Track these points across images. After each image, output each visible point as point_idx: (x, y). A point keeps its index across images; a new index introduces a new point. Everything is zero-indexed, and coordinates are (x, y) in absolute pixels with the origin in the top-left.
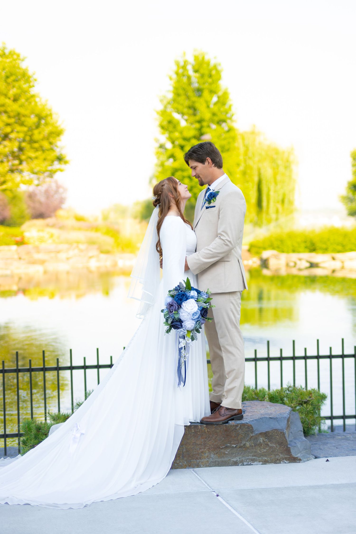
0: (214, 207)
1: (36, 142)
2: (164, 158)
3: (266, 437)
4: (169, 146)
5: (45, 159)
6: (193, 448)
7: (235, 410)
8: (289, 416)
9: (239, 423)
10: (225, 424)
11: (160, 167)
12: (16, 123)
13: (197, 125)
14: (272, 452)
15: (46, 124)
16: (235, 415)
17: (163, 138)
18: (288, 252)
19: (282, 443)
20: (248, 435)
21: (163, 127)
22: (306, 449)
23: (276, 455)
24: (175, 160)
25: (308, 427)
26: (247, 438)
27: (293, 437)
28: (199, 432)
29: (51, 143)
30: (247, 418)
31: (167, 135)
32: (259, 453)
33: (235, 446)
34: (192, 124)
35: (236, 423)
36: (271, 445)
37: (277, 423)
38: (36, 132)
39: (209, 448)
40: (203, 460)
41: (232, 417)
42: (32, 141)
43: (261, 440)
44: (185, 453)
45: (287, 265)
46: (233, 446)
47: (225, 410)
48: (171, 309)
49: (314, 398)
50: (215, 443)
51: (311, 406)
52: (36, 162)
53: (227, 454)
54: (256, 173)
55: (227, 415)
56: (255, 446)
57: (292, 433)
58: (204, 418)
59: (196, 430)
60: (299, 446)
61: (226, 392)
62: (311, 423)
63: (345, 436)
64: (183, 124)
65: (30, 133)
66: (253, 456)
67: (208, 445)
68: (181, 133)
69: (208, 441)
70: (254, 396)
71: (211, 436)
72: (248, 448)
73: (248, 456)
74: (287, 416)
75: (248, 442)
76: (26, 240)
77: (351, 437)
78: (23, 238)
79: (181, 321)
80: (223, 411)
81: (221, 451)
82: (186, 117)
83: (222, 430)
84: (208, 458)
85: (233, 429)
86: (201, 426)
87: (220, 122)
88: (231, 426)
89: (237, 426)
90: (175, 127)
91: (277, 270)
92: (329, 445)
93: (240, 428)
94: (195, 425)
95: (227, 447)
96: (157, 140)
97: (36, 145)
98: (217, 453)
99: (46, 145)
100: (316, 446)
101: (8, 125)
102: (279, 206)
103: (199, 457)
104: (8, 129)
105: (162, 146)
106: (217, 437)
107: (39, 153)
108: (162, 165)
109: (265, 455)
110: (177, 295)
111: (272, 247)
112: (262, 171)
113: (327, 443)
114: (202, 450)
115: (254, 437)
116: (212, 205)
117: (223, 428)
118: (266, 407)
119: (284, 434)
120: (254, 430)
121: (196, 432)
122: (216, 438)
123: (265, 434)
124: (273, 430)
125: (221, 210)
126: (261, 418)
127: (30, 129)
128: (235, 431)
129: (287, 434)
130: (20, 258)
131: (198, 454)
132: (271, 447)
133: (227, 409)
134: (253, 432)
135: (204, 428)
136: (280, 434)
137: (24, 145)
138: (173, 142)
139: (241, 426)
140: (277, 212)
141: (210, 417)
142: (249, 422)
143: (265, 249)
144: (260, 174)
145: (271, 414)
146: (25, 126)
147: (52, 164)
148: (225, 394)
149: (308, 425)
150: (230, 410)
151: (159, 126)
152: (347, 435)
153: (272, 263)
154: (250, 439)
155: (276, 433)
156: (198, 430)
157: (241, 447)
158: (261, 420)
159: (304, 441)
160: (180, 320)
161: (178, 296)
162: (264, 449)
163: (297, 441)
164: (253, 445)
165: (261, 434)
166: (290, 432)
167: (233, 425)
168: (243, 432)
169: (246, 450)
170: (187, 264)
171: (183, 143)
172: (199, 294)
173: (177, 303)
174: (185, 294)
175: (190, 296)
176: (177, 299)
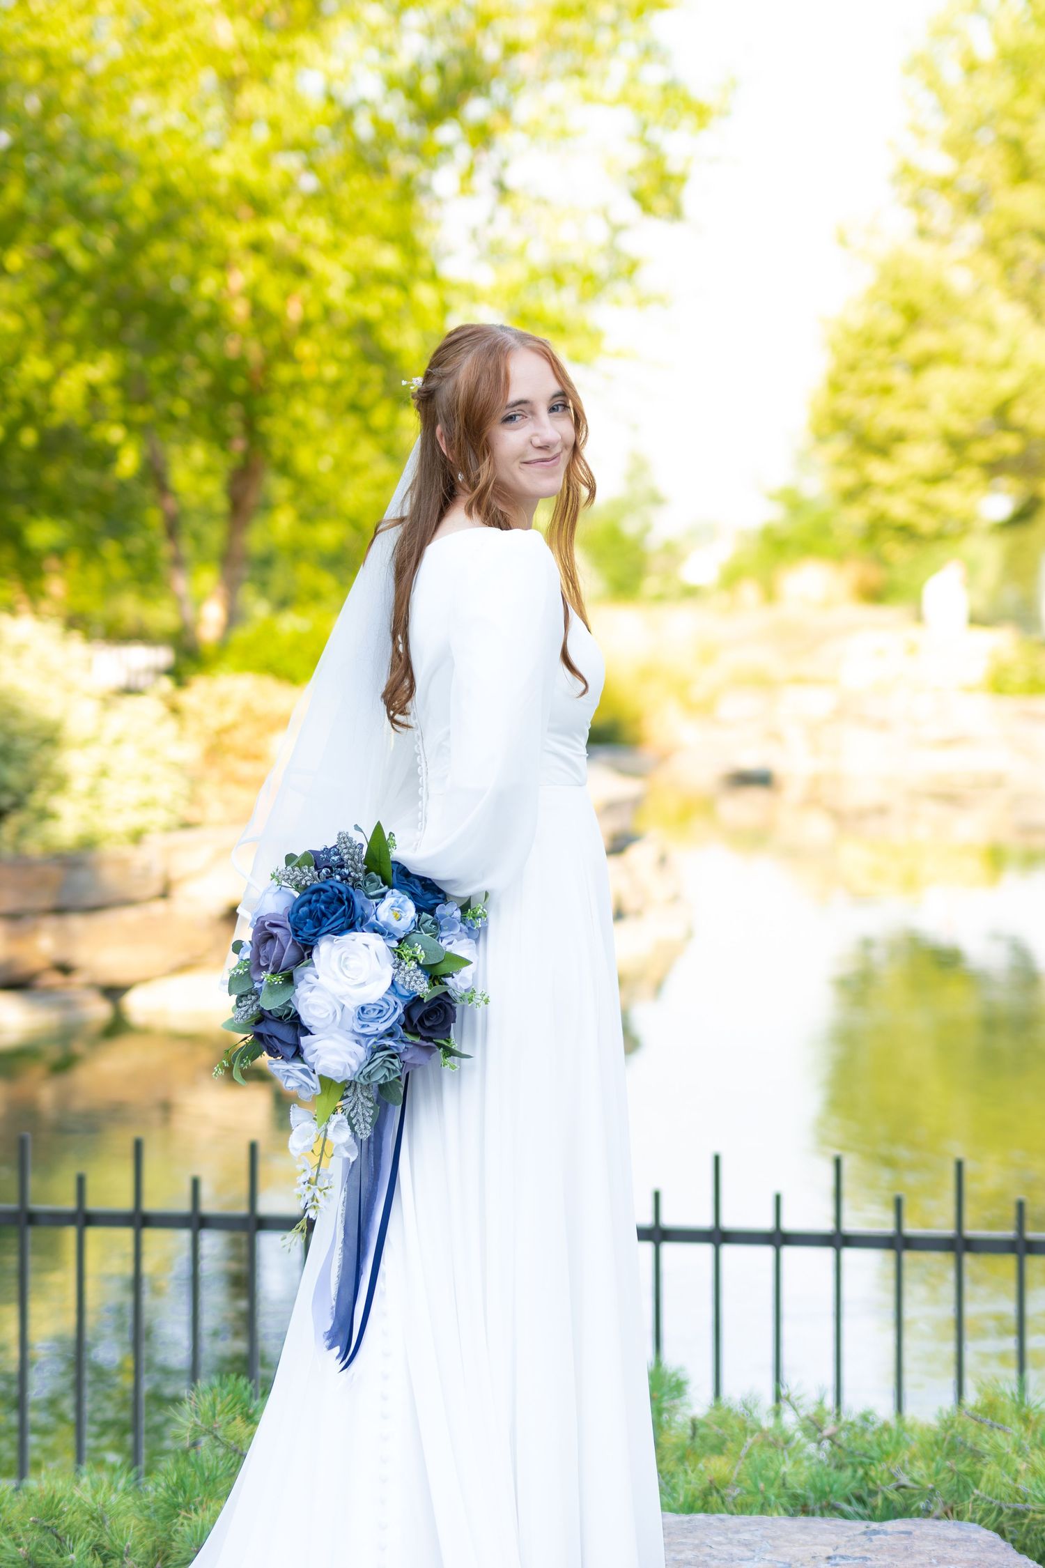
48: (262, 953)
79: (296, 1025)
110: (313, 893)
160: (297, 1017)
161: (314, 898)
172: (425, 915)
173: (295, 931)
174: (350, 900)
175: (373, 919)
176: (305, 909)
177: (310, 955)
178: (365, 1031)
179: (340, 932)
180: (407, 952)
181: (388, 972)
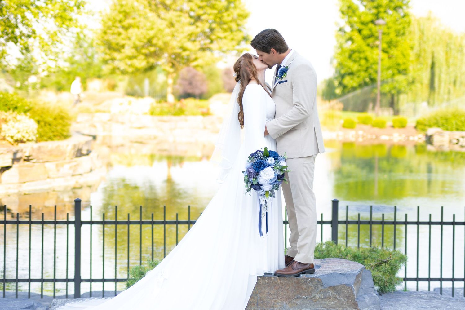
0: (286, 81)
1: (225, 23)
2: (342, 40)
3: (335, 291)
4: (348, 29)
5: (232, 39)
6: (267, 297)
7: (307, 264)
8: (359, 273)
9: (310, 277)
10: (296, 277)
11: (340, 48)
12: (207, 6)
13: (374, 11)
14: (340, 304)
15: (235, 8)
16: (307, 269)
17: (343, 22)
18: (452, 130)
19: (350, 297)
20: (318, 288)
21: (343, 13)
22: (375, 304)
23: (344, 308)
24: (353, 43)
25: (384, 285)
26: (317, 291)
27: (364, 292)
28: (272, 282)
29: (238, 25)
30: (318, 273)
31: (346, 19)
32: (328, 306)
33: (305, 297)
34: (370, 10)
35: (306, 277)
36: (339, 298)
37: (346, 278)
38: (225, 14)
39: (282, 298)
40: (276, 308)
41: (304, 270)
42: (221, 23)
43: (330, 293)
44: (259, 301)
45: (450, 141)
46: (304, 298)
47: (297, 264)
49: (392, 259)
50: (287, 294)
51: (388, 266)
52: (224, 41)
53: (298, 304)
54: (429, 56)
55: (299, 269)
56: (325, 298)
57: (362, 289)
58: (278, 271)
59: (270, 281)
60: (367, 301)
61: (298, 247)
62: (387, 281)
63: (420, 295)
64: (362, 9)
65: (219, 15)
66: (322, 308)
67: (281, 296)
68: (359, 17)
69: (281, 292)
70: (338, 254)
71: (284, 287)
72: (318, 300)
73: (318, 308)
74: (357, 272)
75: (318, 294)
76: (211, 111)
77: (426, 296)
78: (208, 110)
80: (295, 265)
81: (293, 301)
82: (365, 3)
83: (294, 282)
84: (281, 307)
85: (303, 282)
86: (274, 277)
87: (396, 9)
88: (302, 279)
89: (307, 279)
90: (354, 12)
91: (441, 146)
92: (401, 302)
93: (311, 281)
94: (269, 277)
95: (298, 298)
96: (337, 24)
97: (225, 26)
98: (289, 303)
99: (234, 26)
100: (389, 302)
101: (201, 7)
102: (451, 87)
103: (272, 306)
104: (201, 12)
105: (341, 30)
106: (289, 288)
107: (228, 34)
108: (341, 47)
109: (333, 307)
111: (437, 125)
112: (435, 55)
113: (401, 300)
114: (275, 300)
115: (323, 290)
116: (283, 80)
117: (295, 281)
118: (342, 264)
119: (352, 289)
120: (323, 284)
121: (269, 283)
122: (288, 290)
123: (334, 288)
124: (341, 285)
125: (293, 83)
126: (331, 274)
127: (220, 12)
128: (306, 284)
129: (354, 289)
130: (205, 128)
131: (272, 303)
132: (339, 300)
133: (300, 263)
134: (322, 285)
135: (277, 280)
136: (348, 289)
137: (214, 26)
138: (352, 26)
139: (311, 279)
140: (449, 92)
141: (284, 270)
142: (319, 276)
143: (430, 126)
144: (433, 57)
145: (343, 270)
146: (216, 9)
147: (239, 44)
148: (298, 249)
149: (384, 283)
150: (302, 265)
151: (340, 11)
152: (422, 294)
153: (437, 140)
154: (320, 292)
155: (344, 287)
156: (272, 281)
157: (311, 299)
158: (332, 275)
159: (373, 297)
160: (259, 184)
161: (257, 164)
162: (333, 302)
163: (366, 297)
164: (323, 297)
165: (330, 287)
166: (361, 287)
167: (304, 278)
168: (313, 285)
169: (315, 302)
170: (267, 130)
171: (361, 27)
172: (276, 160)
173: (255, 170)
174: (263, 163)
175: (268, 163)
176: (256, 166)
177: (259, 174)
178: (271, 182)
179: (263, 169)
180: (276, 168)
181: (273, 172)
